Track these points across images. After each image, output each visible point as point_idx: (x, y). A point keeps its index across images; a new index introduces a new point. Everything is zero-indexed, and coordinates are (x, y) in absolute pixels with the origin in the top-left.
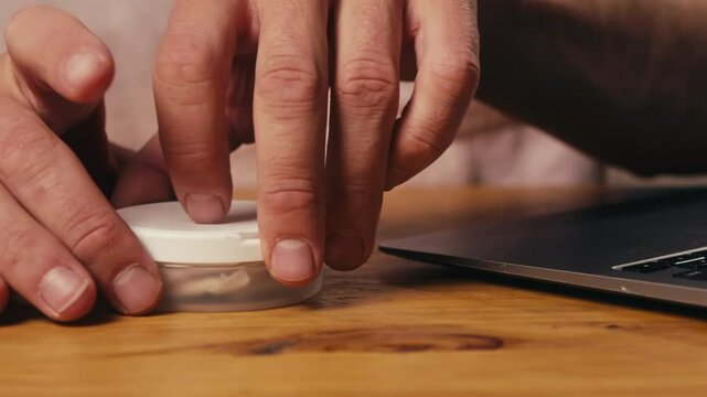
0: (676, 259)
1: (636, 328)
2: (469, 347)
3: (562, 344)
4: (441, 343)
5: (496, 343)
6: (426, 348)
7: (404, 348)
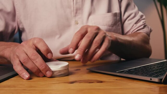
0: (125, 70)
1: (120, 80)
2: (98, 83)
3: (110, 82)
4: (94, 82)
5: (102, 82)
6: (93, 83)
7: (90, 83)
